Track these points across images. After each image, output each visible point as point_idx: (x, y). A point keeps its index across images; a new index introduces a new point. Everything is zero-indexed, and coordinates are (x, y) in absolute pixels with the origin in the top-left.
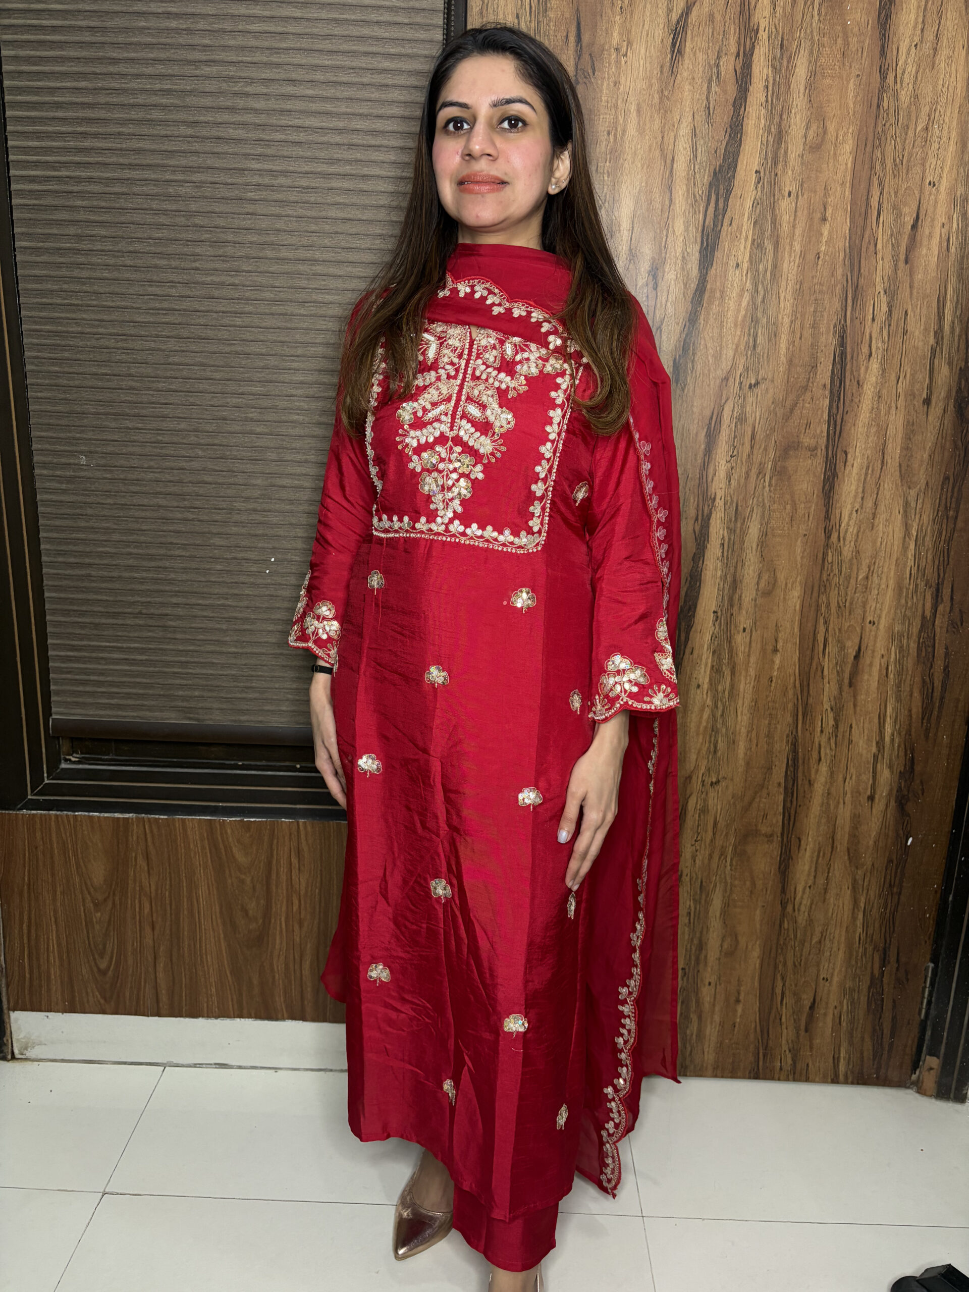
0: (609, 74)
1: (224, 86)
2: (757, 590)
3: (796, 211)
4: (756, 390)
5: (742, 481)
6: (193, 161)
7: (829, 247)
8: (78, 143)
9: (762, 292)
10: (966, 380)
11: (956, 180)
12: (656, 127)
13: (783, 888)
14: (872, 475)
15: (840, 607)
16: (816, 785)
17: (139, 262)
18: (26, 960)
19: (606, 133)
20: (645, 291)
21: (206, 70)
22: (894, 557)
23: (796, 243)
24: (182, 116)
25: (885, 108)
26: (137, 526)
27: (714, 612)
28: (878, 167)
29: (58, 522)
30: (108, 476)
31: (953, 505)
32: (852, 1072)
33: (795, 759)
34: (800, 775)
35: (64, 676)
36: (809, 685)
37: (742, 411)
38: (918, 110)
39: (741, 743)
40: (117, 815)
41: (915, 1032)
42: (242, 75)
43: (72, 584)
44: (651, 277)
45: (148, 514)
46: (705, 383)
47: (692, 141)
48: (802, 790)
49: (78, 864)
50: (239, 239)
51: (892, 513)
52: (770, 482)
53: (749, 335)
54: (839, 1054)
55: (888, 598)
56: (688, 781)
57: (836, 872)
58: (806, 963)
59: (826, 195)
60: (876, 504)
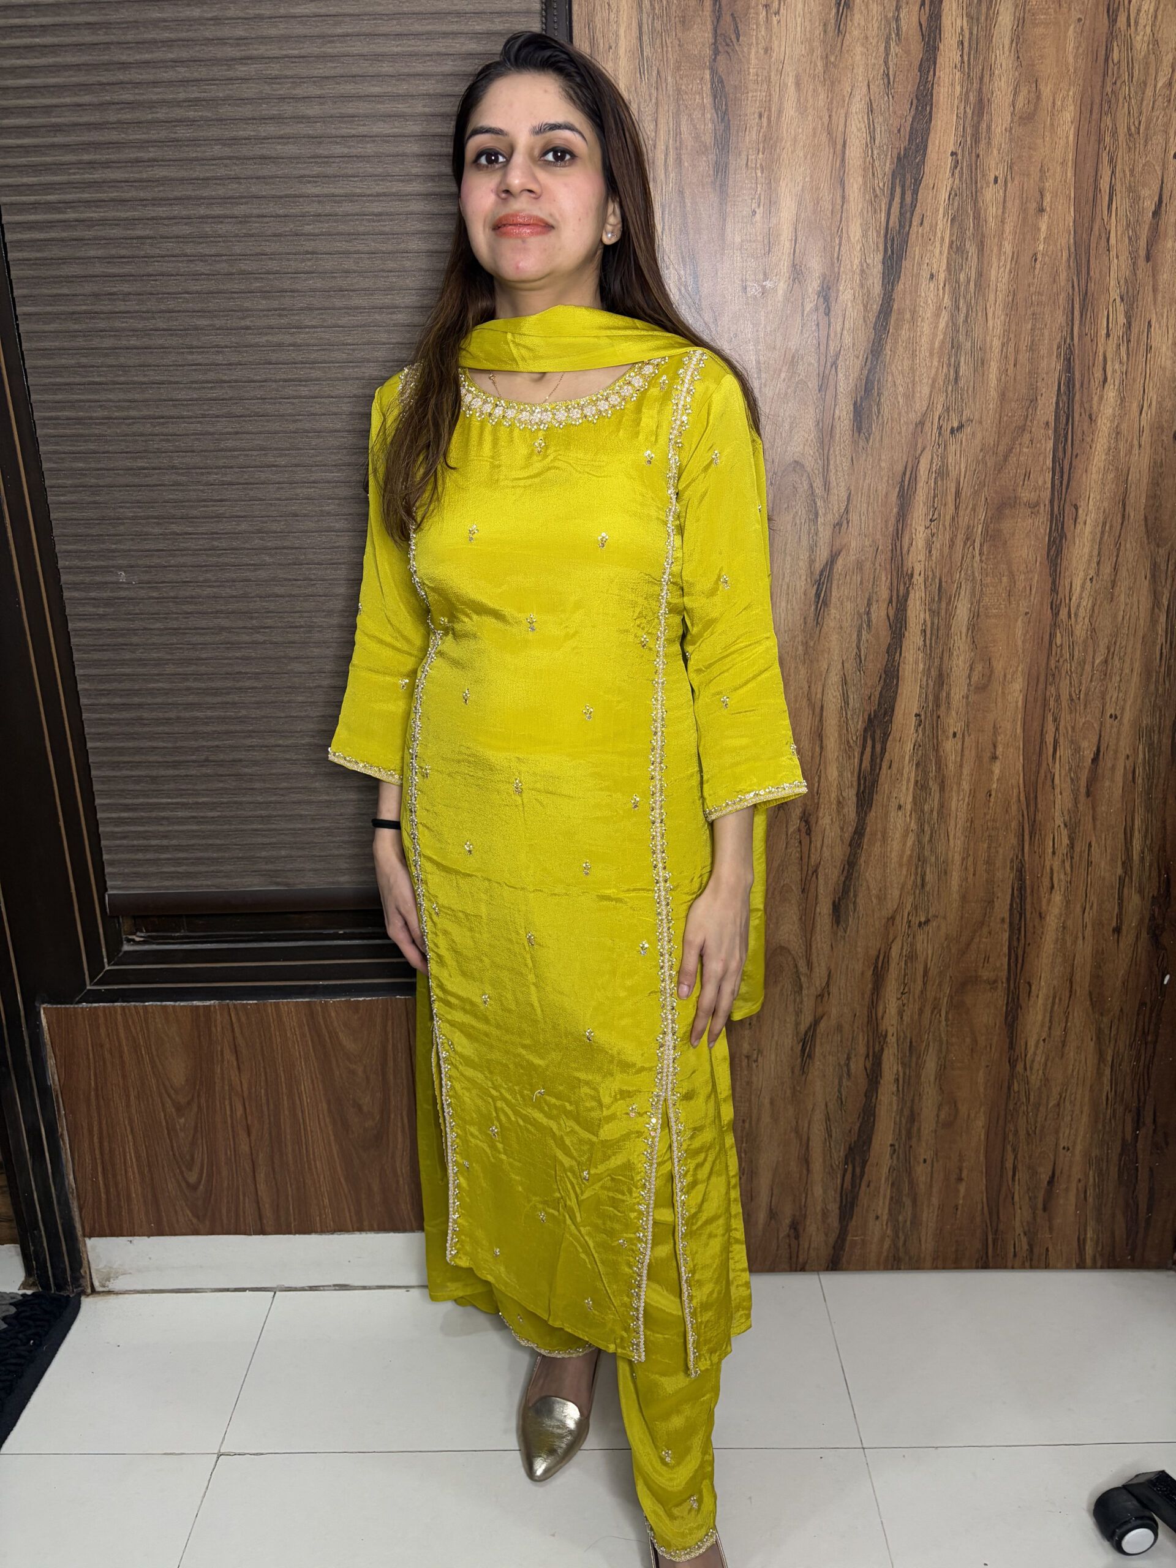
0: (757, 38)
1: (267, 89)
2: (969, 685)
3: (1005, 201)
4: (959, 436)
5: (946, 550)
6: (232, 189)
7: (1049, 245)
8: (86, 176)
9: (964, 310)
12: (821, 103)
13: (1011, 1043)
14: (1110, 533)
15: (1072, 700)
16: (1048, 918)
17: (174, 324)
18: (100, 1178)
19: (756, 116)
20: (815, 317)
21: (242, 70)
22: (1140, 634)
23: (1006, 243)
24: (215, 132)
25: (1116, 61)
27: (917, 715)
28: (1107, 139)
29: (96, 656)
30: (155, 594)
32: (1102, 1255)
33: (1022, 888)
34: (1028, 907)
35: (118, 842)
36: (1036, 797)
37: (943, 462)
38: (1159, 60)
39: (954, 873)
40: (195, 1003)
42: (289, 73)
43: (120, 730)
44: (821, 300)
45: (208, 639)
46: (894, 431)
47: (868, 119)
48: (1031, 925)
49: (152, 1061)
50: (298, 287)
51: (1135, 579)
52: (980, 550)
53: (949, 365)
54: (1086, 1234)
55: (1133, 685)
56: (890, 922)
57: (1077, 1021)
58: (1042, 1131)
59: (1042, 178)
60: (1115, 569)
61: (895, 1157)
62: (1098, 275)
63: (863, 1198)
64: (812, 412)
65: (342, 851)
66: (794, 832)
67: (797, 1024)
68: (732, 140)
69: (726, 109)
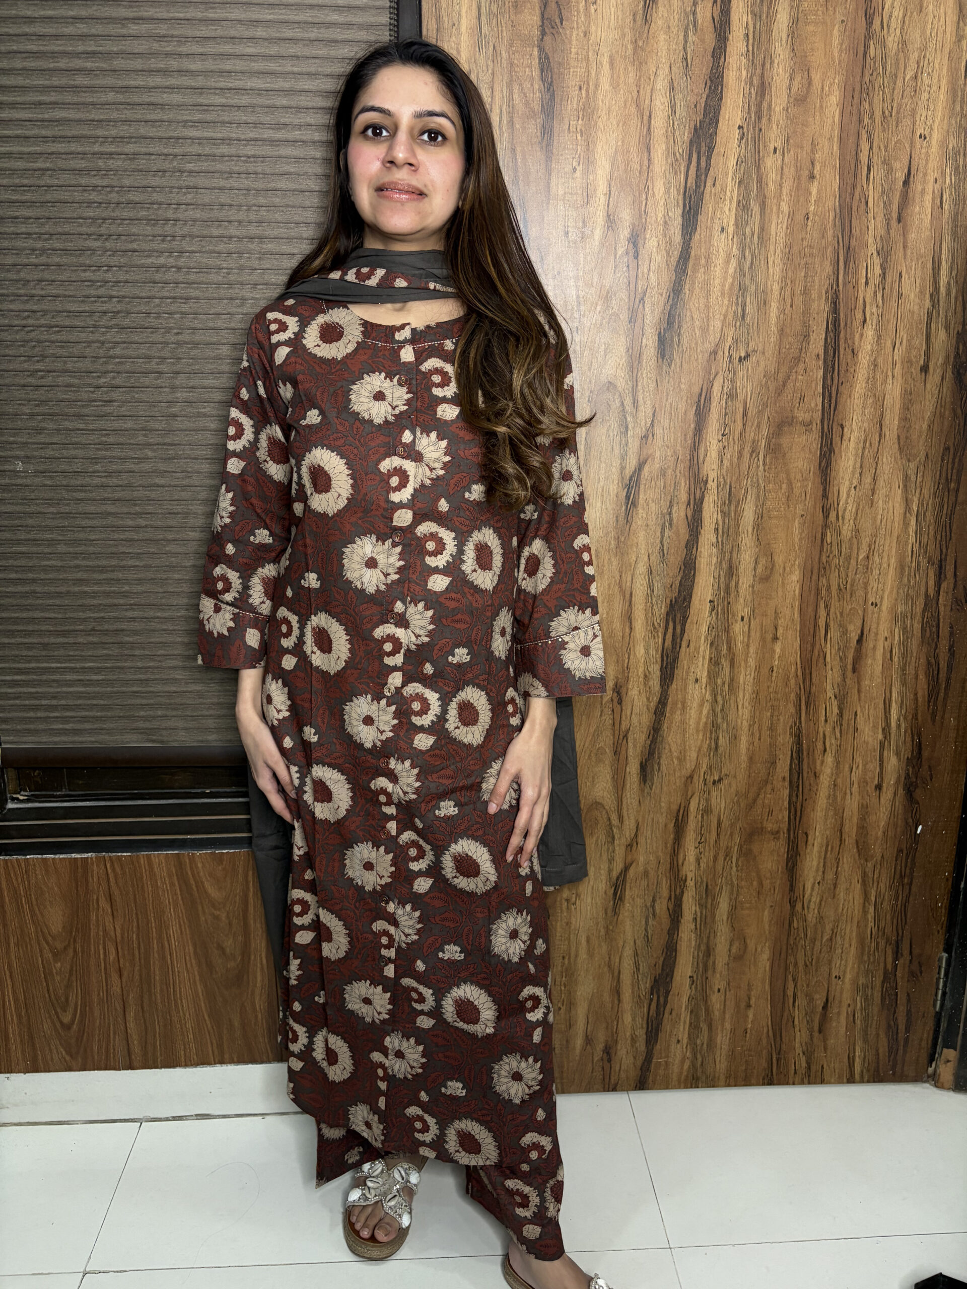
0: (578, 24)
1: (156, 46)
2: (755, 576)
3: (782, 170)
4: (746, 363)
5: (735, 460)
6: (124, 130)
7: (818, 206)
9: (750, 258)
10: (964, 345)
11: (948, 132)
12: (631, 80)
13: (791, 885)
14: (870, 449)
15: (840, 590)
16: (821, 777)
19: (577, 88)
20: (626, 260)
21: (133, 29)
22: (895, 534)
23: (783, 204)
24: (109, 81)
25: (872, 56)
26: (82, 536)
27: (710, 601)
28: (866, 120)
30: (49, 482)
31: (954, 477)
32: (868, 1071)
33: (800, 751)
34: (805, 767)
36: (811, 672)
37: (732, 386)
38: (906, 58)
39: (743, 738)
40: (74, 855)
41: (931, 1024)
42: (175, 33)
44: (631, 245)
45: (96, 522)
46: (692, 358)
47: (670, 95)
48: (807, 783)
49: (32, 910)
50: (180, 216)
51: (891, 488)
52: (764, 461)
53: (737, 304)
54: (854, 1052)
55: (890, 577)
56: (689, 780)
57: (845, 866)
58: (818, 961)
59: (813, 150)
60: (874, 480)
61: (693, 987)
62: (858, 233)
63: (666, 1025)
64: (623, 340)
65: (211, 712)
66: (607, 702)
67: (610, 871)
68: (557, 107)
69: (552, 82)
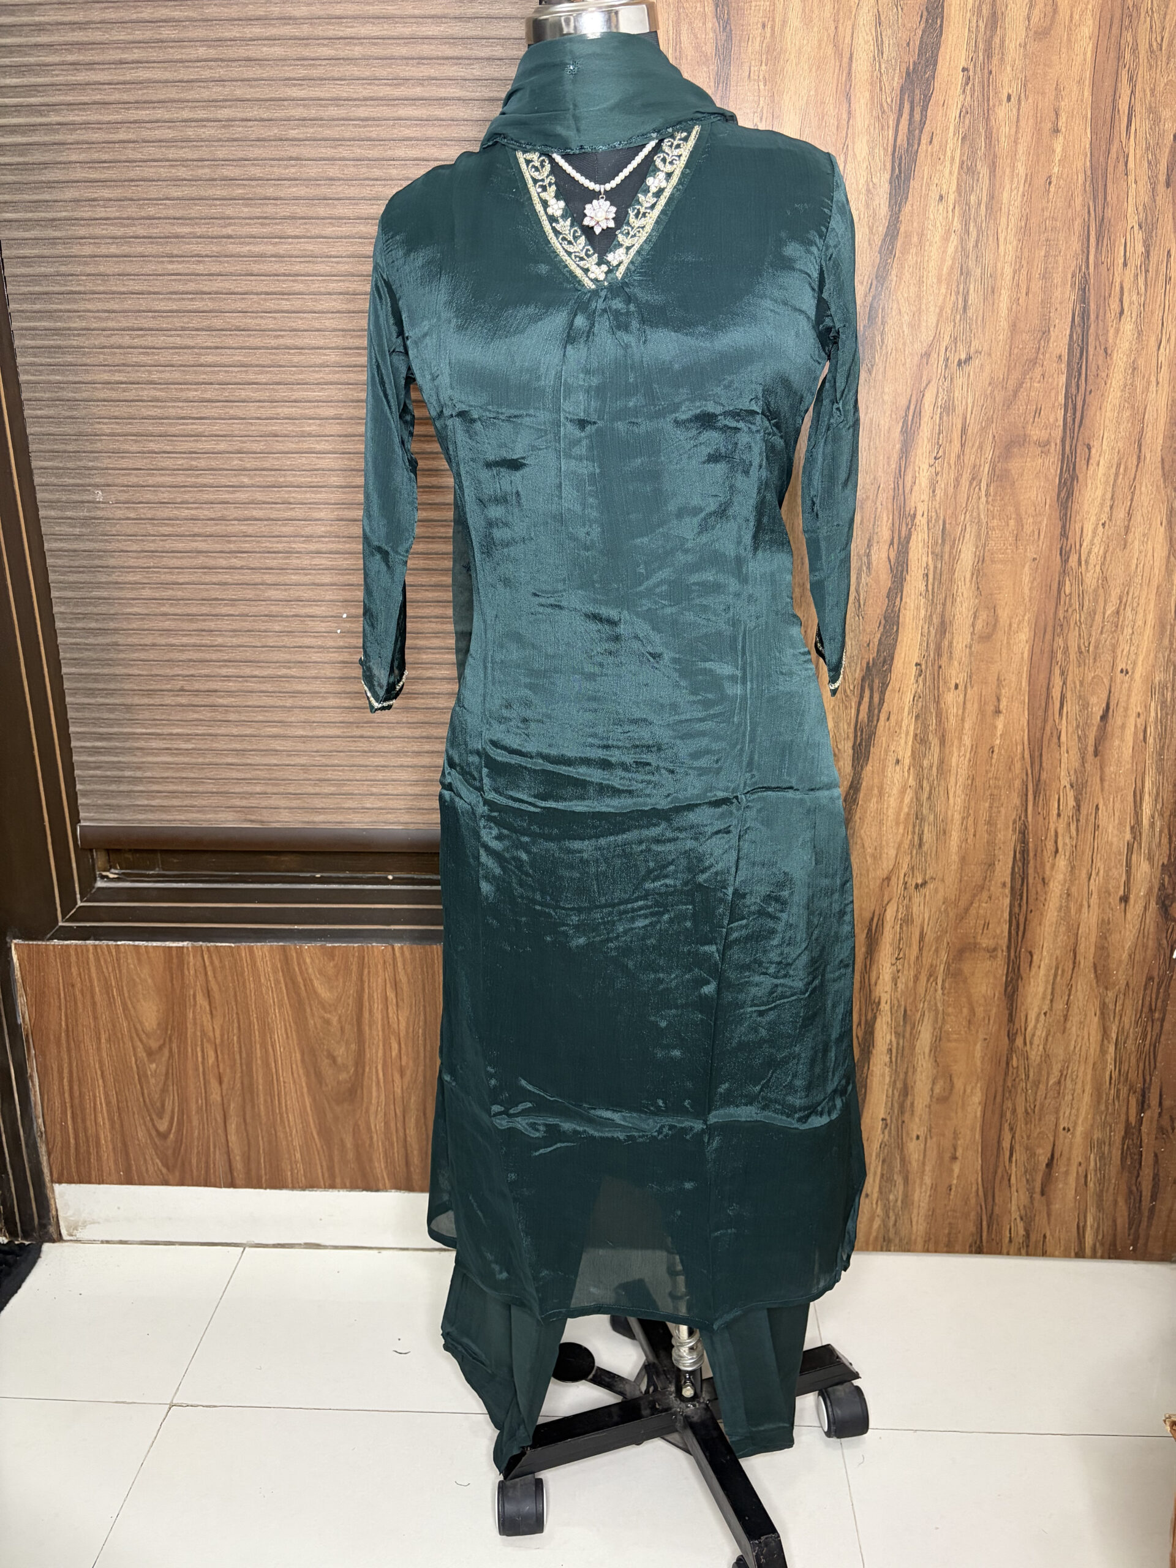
2: (973, 633)
3: (1018, 121)
4: (967, 368)
5: (951, 490)
6: (217, 92)
7: (1064, 167)
8: (69, 78)
9: (974, 234)
12: (827, 14)
13: (1011, 1015)
14: (1124, 475)
15: (1081, 653)
16: (1051, 884)
17: (154, 231)
18: (69, 1123)
19: (760, 25)
22: (1155, 584)
23: (1019, 164)
26: (170, 578)
27: (917, 664)
28: (1127, 56)
29: (72, 578)
30: (132, 515)
32: (1102, 1244)
33: (1024, 851)
34: (1031, 871)
35: (91, 772)
36: (1041, 755)
37: (949, 396)
39: (953, 833)
40: (168, 944)
43: (95, 656)
45: (185, 562)
46: (899, 362)
47: (876, 31)
48: (1034, 891)
49: (124, 1004)
50: (281, 194)
51: (1150, 525)
52: (987, 490)
53: (958, 293)
54: (1085, 1222)
55: (1146, 638)
56: (886, 883)
57: (1080, 995)
58: (1041, 1109)
59: (1058, 97)
60: (1129, 514)
61: (886, 1132)
62: (1115, 199)
68: (735, 49)
69: (729, 19)
